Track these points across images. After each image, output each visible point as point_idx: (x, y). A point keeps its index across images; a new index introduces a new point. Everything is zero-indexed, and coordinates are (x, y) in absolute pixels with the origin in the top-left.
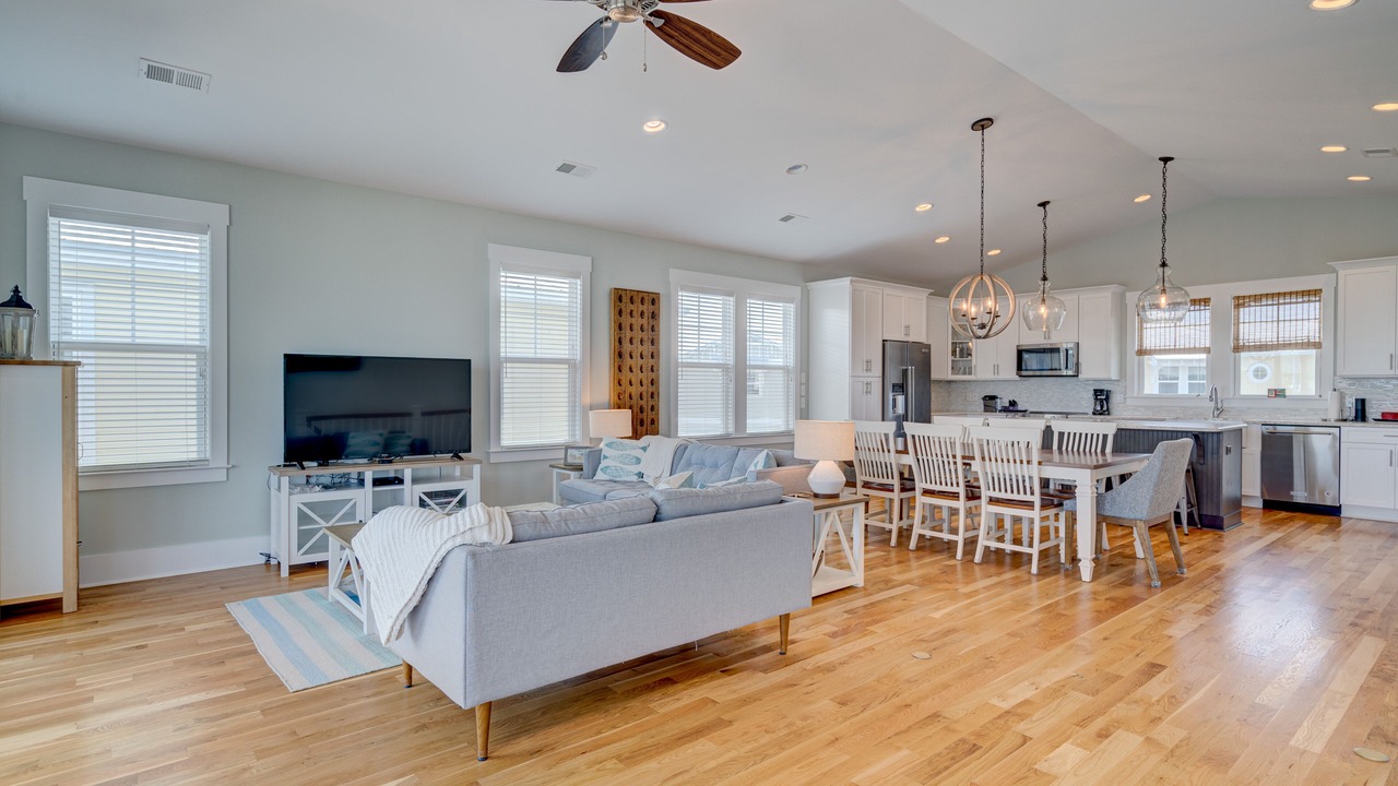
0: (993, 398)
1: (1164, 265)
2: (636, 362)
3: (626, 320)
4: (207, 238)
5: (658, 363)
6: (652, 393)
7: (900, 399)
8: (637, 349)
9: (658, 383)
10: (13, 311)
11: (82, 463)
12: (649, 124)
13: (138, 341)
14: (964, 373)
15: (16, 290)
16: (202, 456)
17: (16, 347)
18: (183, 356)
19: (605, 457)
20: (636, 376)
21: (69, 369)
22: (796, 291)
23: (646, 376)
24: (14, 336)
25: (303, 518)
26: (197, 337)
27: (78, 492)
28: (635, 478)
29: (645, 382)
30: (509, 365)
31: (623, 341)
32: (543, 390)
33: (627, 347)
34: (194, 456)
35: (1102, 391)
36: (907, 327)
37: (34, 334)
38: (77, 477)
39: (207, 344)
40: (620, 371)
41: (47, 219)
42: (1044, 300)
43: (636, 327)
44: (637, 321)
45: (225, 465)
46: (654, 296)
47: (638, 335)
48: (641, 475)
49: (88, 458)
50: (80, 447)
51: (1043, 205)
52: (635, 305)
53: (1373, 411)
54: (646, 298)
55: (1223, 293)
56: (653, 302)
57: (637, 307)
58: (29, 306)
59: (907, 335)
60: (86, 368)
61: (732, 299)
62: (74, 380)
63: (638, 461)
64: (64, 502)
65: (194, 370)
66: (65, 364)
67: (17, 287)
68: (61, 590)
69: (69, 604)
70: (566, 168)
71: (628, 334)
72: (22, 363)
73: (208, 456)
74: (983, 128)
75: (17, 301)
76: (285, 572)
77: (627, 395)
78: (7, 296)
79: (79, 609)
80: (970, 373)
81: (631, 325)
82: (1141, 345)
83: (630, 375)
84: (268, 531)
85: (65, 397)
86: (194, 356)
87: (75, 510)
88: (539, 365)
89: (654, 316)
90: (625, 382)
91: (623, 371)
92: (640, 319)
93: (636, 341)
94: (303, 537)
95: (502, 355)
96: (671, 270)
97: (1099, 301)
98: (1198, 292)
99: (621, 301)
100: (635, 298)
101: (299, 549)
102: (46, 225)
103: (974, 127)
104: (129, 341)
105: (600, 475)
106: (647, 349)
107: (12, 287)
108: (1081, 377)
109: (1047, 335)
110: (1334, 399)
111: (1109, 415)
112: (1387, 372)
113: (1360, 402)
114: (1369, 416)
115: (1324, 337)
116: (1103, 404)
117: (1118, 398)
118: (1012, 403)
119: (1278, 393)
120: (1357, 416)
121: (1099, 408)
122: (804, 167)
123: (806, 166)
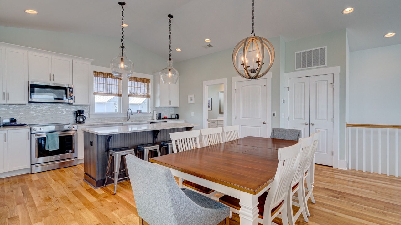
53: (162, 116)
108: (74, 104)
109: (52, 78)
110: (155, 113)
111: (84, 123)
112: (168, 105)
113: (159, 114)
114: (161, 118)
115: (151, 94)
116: (83, 118)
117: (86, 114)
118: (13, 120)
119: (140, 112)
120: (159, 118)
121: (81, 120)
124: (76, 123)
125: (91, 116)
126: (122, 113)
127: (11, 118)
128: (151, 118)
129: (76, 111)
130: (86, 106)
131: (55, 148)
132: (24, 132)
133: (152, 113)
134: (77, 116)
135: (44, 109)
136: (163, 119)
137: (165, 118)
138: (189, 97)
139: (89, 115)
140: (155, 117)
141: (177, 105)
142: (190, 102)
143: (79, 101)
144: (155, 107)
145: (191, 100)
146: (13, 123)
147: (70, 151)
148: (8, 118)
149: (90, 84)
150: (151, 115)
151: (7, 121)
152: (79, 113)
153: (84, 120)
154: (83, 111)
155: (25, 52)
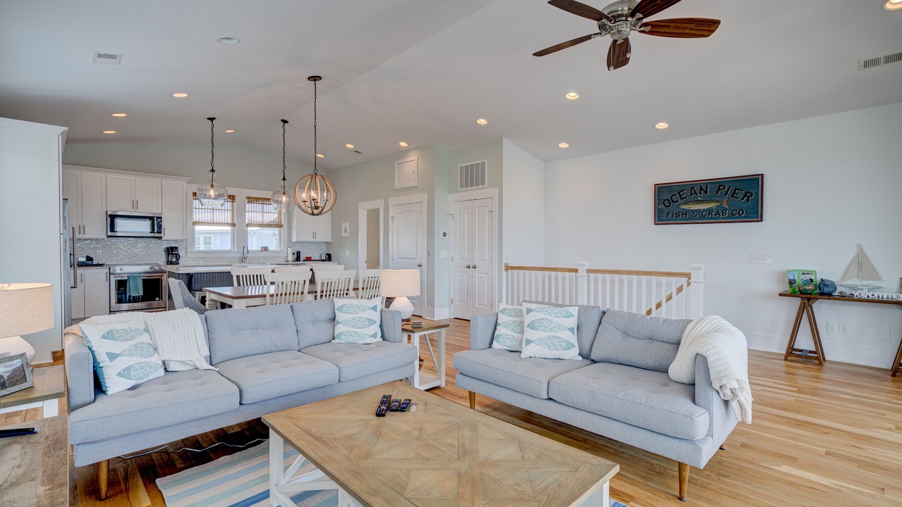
1: (284, 179)
35: (174, 248)
42: (212, 186)
53: (303, 257)
55: (241, 194)
82: (195, 218)
97: (179, 187)
98: (231, 191)
103: (310, 78)
108: (163, 238)
109: (135, 206)
110: (290, 251)
111: (178, 264)
112: (312, 240)
113: (298, 253)
114: (302, 258)
115: (284, 222)
116: (177, 257)
117: (181, 253)
118: (89, 259)
119: (265, 249)
120: (298, 259)
121: (174, 260)
122: (235, 41)
123: (239, 41)
124: (168, 264)
125: (189, 255)
126: (236, 250)
127: (87, 256)
128: (285, 260)
129: (168, 248)
130: (182, 241)
131: (138, 293)
132: (102, 272)
133: (285, 250)
134: (169, 254)
135: (126, 245)
136: (304, 260)
137: (309, 259)
138: (344, 225)
139: (186, 253)
140: (291, 258)
141: (329, 240)
142: (344, 235)
143: (171, 234)
144: (290, 243)
145: (346, 231)
146: (90, 262)
147: (157, 299)
148: (83, 257)
149: (188, 210)
150: (285, 255)
151: (83, 259)
152: (171, 251)
153: (178, 260)
154: (176, 248)
155: (103, 175)
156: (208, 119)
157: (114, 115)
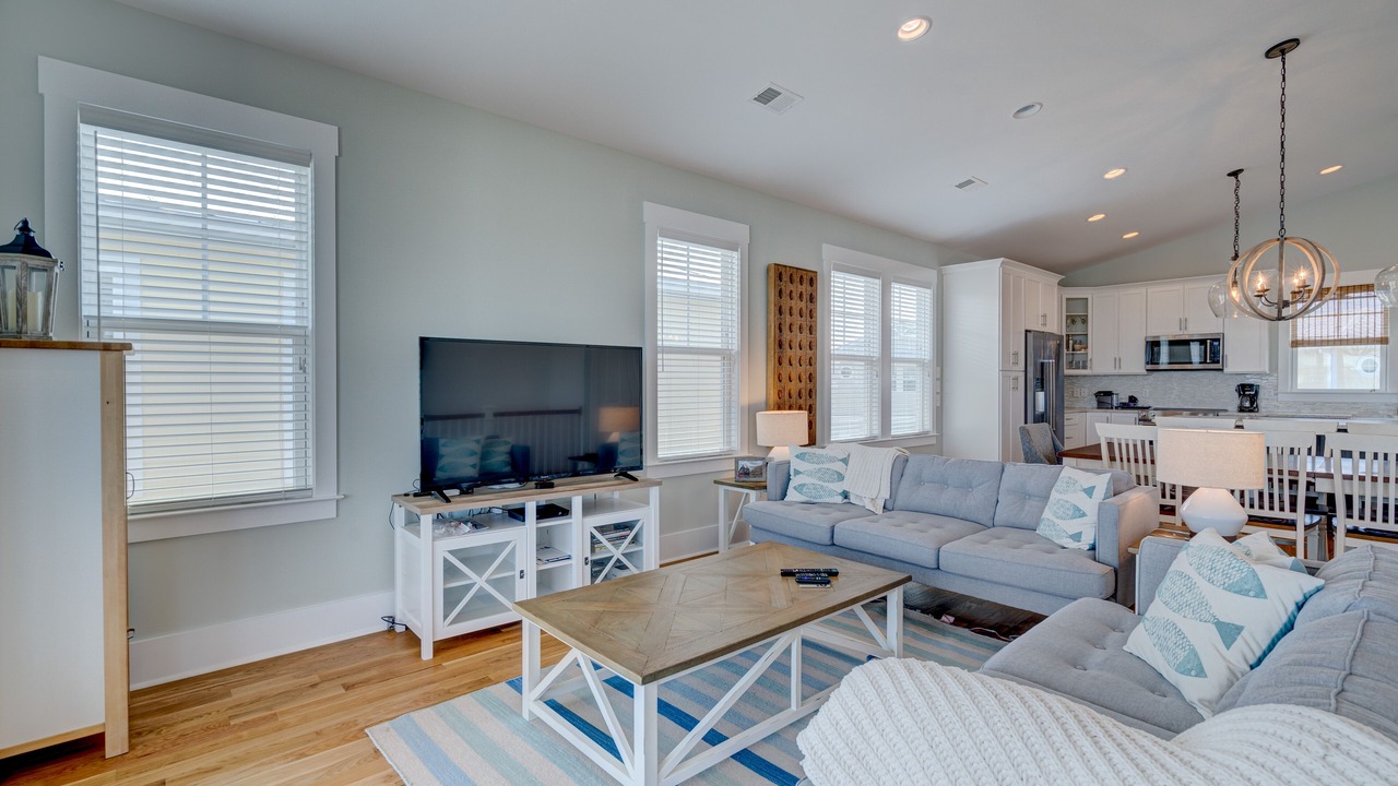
0: (1109, 394)
2: (795, 353)
3: (786, 303)
4: (308, 171)
5: (815, 354)
6: (810, 391)
7: (1041, 396)
8: (798, 337)
9: (815, 378)
10: (18, 259)
11: (131, 502)
12: (904, 28)
13: (213, 318)
14: (1078, 368)
15: (25, 227)
16: (302, 484)
17: (25, 319)
18: (275, 341)
19: (797, 472)
20: (795, 371)
21: (112, 355)
22: (931, 275)
23: (804, 370)
24: (21, 301)
25: (450, 571)
26: (293, 313)
27: (128, 545)
28: (839, 499)
29: (803, 377)
30: (665, 356)
31: (783, 327)
32: (701, 387)
33: (787, 336)
34: (290, 484)
35: (1251, 386)
36: (1045, 316)
37: (56, 298)
38: (126, 521)
39: (309, 324)
40: (780, 364)
41: (76, 128)
43: (796, 312)
44: (797, 304)
45: (334, 495)
46: (813, 275)
47: (797, 320)
48: (846, 495)
49: (141, 492)
50: (129, 477)
51: (1235, 174)
52: (795, 284)
54: (805, 277)
56: (812, 282)
57: (797, 288)
58: (46, 254)
59: (1044, 325)
60: (137, 357)
61: (877, 281)
62: (121, 373)
63: (841, 477)
64: (105, 575)
65: (290, 360)
66: (107, 347)
67: (25, 222)
68: (102, 721)
69: (115, 745)
70: (767, 97)
71: (788, 319)
72: (33, 345)
73: (311, 482)
74: (1283, 52)
75: (26, 243)
76: (427, 653)
77: (787, 392)
78: (8, 235)
79: (132, 747)
80: (1085, 367)
81: (791, 308)
82: (1295, 335)
83: (789, 369)
84: (389, 583)
85: (106, 403)
86: (289, 341)
87: (124, 586)
88: (696, 357)
89: (812, 299)
90: (785, 377)
91: (784, 365)
92: (799, 302)
93: (795, 328)
94: (451, 597)
95: (659, 343)
96: (824, 245)
99: (780, 279)
100: (795, 277)
101: (445, 617)
102: (75, 136)
103: (1269, 54)
104: (199, 317)
105: (792, 495)
106: (804, 337)
107: (17, 221)
108: (1226, 371)
109: (1183, 326)
111: (1254, 412)
116: (1252, 400)
117: (1266, 394)
118: (1132, 399)
121: (1246, 405)
122: (1038, 107)
123: (1041, 105)
124: (1239, 411)
125: (1281, 397)
127: (1131, 396)
129: (1238, 387)
134: (1240, 395)
139: (1276, 394)
146: (1132, 405)
148: (1127, 396)
151: (1126, 400)
152: (1242, 391)
153: (1251, 405)
155: (1143, 290)
156: (1229, 175)
157: (1090, 220)
